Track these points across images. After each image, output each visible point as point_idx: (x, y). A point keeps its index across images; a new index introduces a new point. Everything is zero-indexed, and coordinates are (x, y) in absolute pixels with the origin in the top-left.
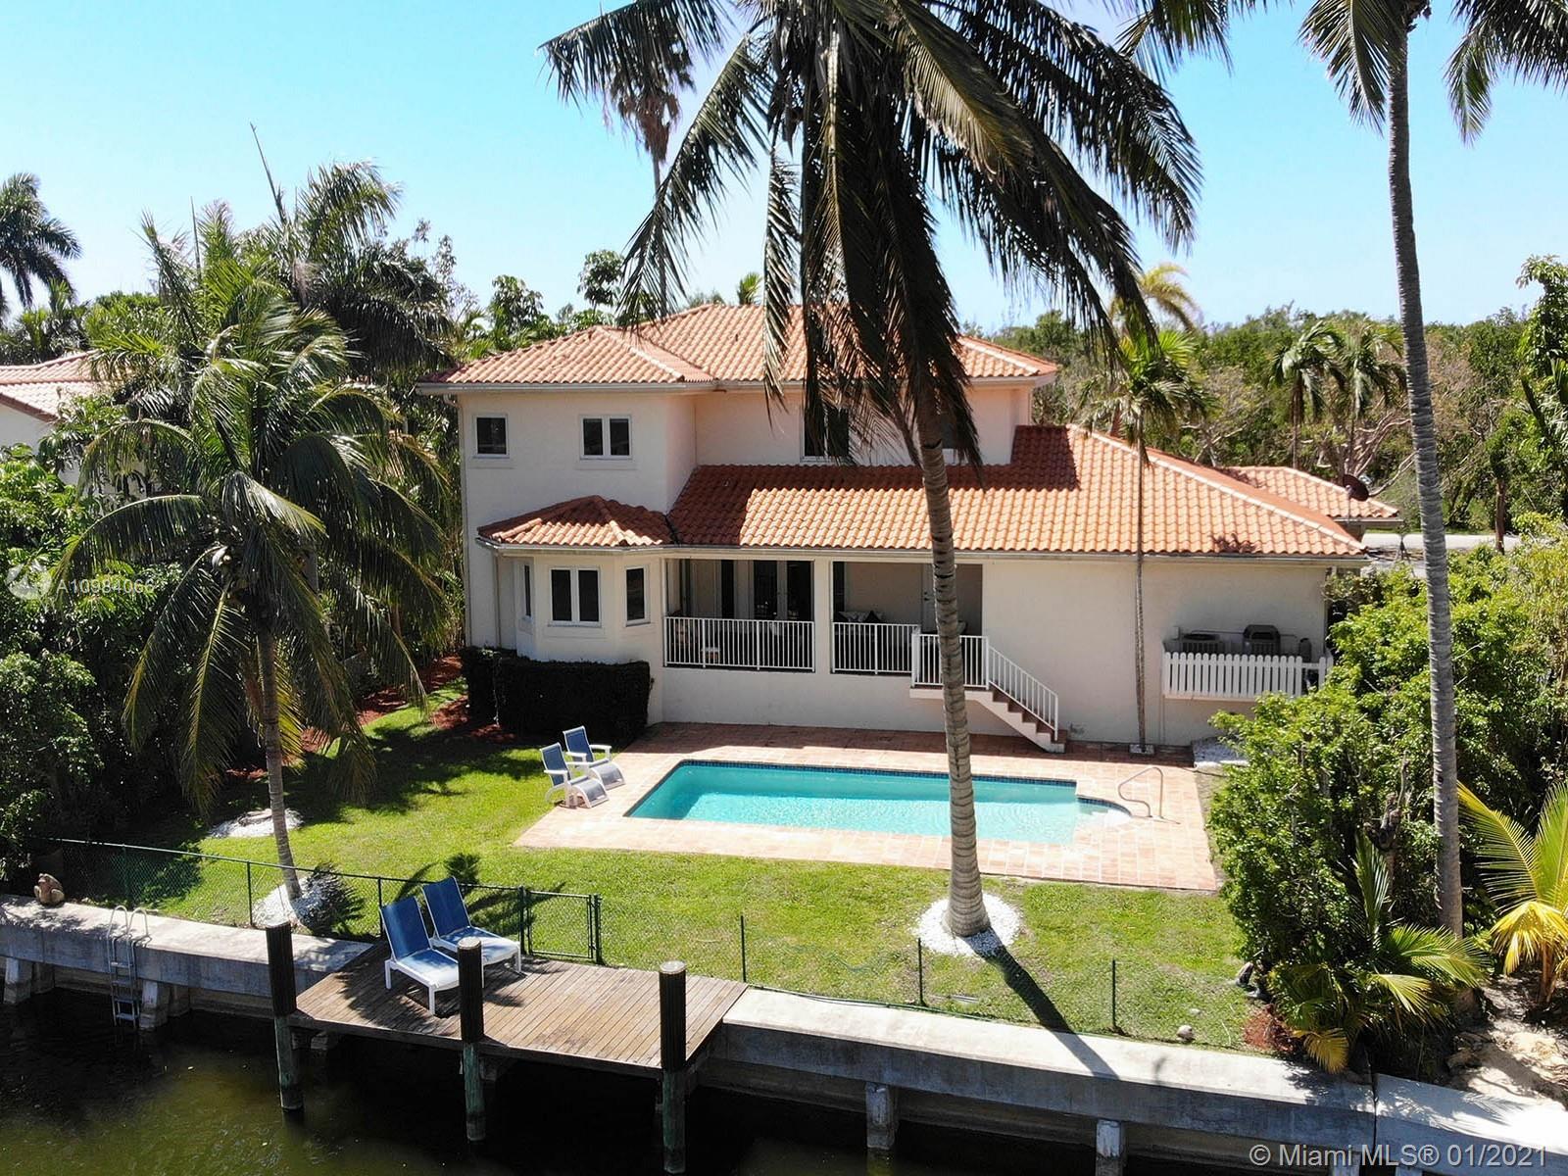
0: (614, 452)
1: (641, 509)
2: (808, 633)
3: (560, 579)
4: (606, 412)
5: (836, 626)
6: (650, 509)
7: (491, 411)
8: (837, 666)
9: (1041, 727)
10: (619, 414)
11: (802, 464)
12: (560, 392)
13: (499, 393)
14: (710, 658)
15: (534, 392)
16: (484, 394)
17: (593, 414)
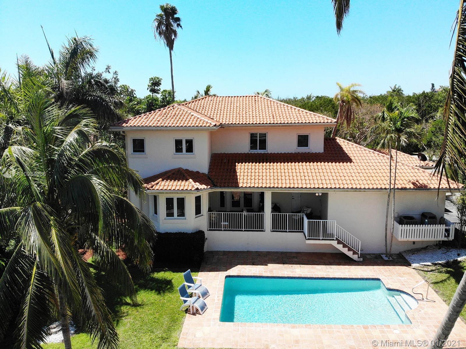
0: (187, 151)
1: (198, 172)
2: (262, 217)
3: (170, 202)
4: (184, 137)
5: (273, 214)
6: (201, 172)
7: (139, 136)
8: (273, 229)
9: (355, 253)
10: (189, 137)
11: (249, 153)
12: (167, 130)
13: (143, 130)
14: (225, 226)
15: (157, 130)
16: (136, 131)
17: (179, 137)
